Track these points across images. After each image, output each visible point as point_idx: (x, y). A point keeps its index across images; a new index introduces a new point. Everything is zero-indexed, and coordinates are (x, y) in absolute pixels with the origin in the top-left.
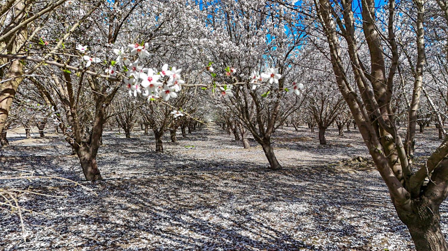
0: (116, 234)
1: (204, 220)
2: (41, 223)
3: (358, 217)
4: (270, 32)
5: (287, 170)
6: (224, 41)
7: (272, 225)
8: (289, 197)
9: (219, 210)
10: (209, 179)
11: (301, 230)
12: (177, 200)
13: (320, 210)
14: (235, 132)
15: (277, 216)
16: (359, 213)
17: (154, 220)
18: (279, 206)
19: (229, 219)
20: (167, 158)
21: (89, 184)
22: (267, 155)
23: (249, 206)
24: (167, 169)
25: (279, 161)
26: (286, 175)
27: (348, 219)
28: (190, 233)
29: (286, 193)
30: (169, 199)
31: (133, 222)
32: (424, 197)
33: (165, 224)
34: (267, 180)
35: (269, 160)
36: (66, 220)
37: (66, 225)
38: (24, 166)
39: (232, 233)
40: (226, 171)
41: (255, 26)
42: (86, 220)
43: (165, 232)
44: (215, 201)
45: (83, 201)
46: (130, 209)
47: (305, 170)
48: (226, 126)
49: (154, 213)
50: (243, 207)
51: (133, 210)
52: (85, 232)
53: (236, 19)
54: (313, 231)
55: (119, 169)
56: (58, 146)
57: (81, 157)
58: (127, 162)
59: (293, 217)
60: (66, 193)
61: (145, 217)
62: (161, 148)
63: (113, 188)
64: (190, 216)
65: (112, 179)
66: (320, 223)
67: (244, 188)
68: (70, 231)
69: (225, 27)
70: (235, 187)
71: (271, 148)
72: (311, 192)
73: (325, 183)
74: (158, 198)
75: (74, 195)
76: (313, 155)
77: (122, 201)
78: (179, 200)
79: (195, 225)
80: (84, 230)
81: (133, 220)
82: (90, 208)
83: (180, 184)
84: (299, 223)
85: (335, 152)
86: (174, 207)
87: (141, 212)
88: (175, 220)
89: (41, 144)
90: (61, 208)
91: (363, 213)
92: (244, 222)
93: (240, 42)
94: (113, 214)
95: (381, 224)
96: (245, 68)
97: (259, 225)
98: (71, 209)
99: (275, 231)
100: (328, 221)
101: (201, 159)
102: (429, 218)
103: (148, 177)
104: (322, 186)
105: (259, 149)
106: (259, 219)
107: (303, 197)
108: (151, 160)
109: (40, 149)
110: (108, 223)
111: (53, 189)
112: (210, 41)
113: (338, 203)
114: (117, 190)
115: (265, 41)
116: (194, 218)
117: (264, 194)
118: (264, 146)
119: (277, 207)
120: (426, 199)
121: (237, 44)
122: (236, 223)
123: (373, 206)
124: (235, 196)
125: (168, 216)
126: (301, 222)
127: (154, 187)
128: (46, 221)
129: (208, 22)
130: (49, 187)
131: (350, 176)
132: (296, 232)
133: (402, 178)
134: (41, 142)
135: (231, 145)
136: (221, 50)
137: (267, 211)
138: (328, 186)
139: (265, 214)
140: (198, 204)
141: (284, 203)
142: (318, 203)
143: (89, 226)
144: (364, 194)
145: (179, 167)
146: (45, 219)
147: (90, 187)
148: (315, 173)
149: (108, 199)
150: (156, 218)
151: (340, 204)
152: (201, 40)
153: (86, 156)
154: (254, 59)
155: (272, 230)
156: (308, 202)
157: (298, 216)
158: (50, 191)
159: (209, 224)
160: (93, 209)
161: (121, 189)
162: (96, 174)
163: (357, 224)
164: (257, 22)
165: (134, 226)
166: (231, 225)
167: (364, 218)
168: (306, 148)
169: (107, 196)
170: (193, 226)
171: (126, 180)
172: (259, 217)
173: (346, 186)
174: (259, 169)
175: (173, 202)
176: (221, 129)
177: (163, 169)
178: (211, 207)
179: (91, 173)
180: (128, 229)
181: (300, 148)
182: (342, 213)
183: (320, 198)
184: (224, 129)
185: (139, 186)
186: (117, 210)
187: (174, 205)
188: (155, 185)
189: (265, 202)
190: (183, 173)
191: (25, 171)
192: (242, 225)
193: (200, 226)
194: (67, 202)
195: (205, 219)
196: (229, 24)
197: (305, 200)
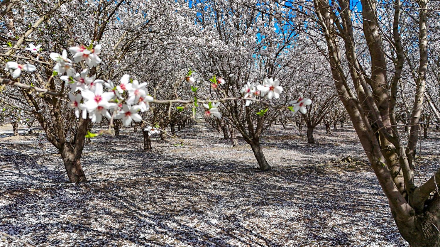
0: (97, 244)
1: (191, 227)
2: (19, 230)
3: (350, 223)
4: (260, 31)
5: (276, 171)
6: (214, 40)
7: (262, 233)
8: (279, 201)
9: (207, 215)
10: (197, 181)
11: (292, 238)
12: (164, 204)
13: (310, 215)
14: (224, 130)
15: (267, 222)
16: (351, 219)
17: (138, 227)
18: (268, 211)
19: (217, 226)
20: (155, 157)
21: (72, 186)
22: (255, 156)
23: (238, 210)
24: (154, 169)
25: (268, 162)
26: (276, 176)
27: (340, 225)
28: (176, 242)
29: (275, 195)
30: (155, 203)
31: (116, 229)
32: (428, 213)
33: (150, 231)
34: (256, 182)
35: (258, 160)
36: (45, 227)
37: (45, 233)
38: (8, 165)
39: (220, 242)
40: (215, 172)
41: (245, 25)
42: (67, 227)
43: (149, 241)
44: (202, 205)
45: (65, 205)
46: (114, 214)
47: (294, 171)
48: (216, 123)
49: (139, 219)
50: (232, 212)
51: (117, 216)
52: (64, 241)
53: (226, 17)
54: (305, 240)
55: (105, 168)
56: (45, 144)
57: (65, 158)
58: (114, 161)
59: (284, 223)
60: (48, 196)
61: (129, 223)
62: (149, 147)
63: (97, 190)
64: (177, 222)
65: (97, 181)
66: (312, 230)
67: (233, 190)
68: (48, 240)
69: (215, 26)
70: (223, 189)
71: (260, 149)
72: (301, 194)
73: (315, 184)
74: (143, 201)
75: (56, 199)
76: (301, 154)
77: (106, 205)
78: (166, 204)
79: (181, 233)
80: (63, 239)
81: (116, 227)
82: (72, 213)
83: (167, 185)
84: (290, 230)
85: (323, 152)
86: (160, 212)
87: (125, 217)
88: (161, 228)
89: (28, 142)
90: (42, 213)
91: (355, 218)
92: (233, 229)
93: (230, 40)
94: (96, 220)
95: (374, 232)
96: (234, 68)
97: (248, 232)
98: (51, 214)
99: (265, 240)
100: (320, 228)
101: (189, 158)
102: (434, 236)
103: (134, 178)
104: (312, 188)
105: (248, 148)
106: (249, 225)
107: (294, 201)
108: (140, 159)
109: (26, 146)
110: (90, 231)
111: (34, 192)
112: (199, 40)
113: (330, 208)
114: (102, 192)
115: (255, 40)
116: (180, 225)
117: (253, 197)
118: (253, 146)
119: (267, 212)
120: (431, 216)
121: (227, 43)
122: (224, 230)
123: (365, 211)
124: (223, 200)
125: (153, 223)
126: (292, 229)
127: (141, 189)
128: (24, 229)
129: (198, 20)
130: (31, 190)
131: (340, 177)
132: (286, 241)
133: (405, 191)
134: (29, 139)
135: (220, 143)
136: (210, 49)
137: (257, 216)
138: (318, 188)
139: (254, 220)
140: (185, 208)
141: (274, 207)
142: (308, 207)
143: (69, 235)
144: (355, 197)
145: (167, 167)
146: (23, 225)
147: (74, 189)
148: (304, 174)
149: (91, 203)
150: (141, 225)
151: (331, 209)
152: (190, 39)
153: (70, 156)
154: (244, 58)
155: (262, 238)
156: (298, 206)
157: (289, 222)
158: (31, 193)
159: (196, 231)
160: (75, 214)
161: (106, 192)
162: (81, 176)
163: (350, 231)
164: (247, 21)
165: (117, 234)
166: (219, 233)
167: (356, 224)
168: (294, 146)
169: (91, 200)
170: (179, 234)
171: (112, 181)
172: (248, 223)
173: (336, 188)
174: (248, 169)
175: (160, 206)
176: (211, 126)
177: (150, 169)
178: (198, 212)
179: (75, 175)
180: (110, 237)
181: (289, 147)
182: (334, 219)
183: (311, 202)
184: (213, 127)
185: (125, 188)
186: (101, 215)
187: (160, 210)
188: (141, 187)
189: (254, 206)
190: (170, 174)
191: (9, 170)
192: (230, 233)
193: (187, 234)
194: (49, 206)
195: (192, 225)
196: (218, 23)
197: (295, 204)
